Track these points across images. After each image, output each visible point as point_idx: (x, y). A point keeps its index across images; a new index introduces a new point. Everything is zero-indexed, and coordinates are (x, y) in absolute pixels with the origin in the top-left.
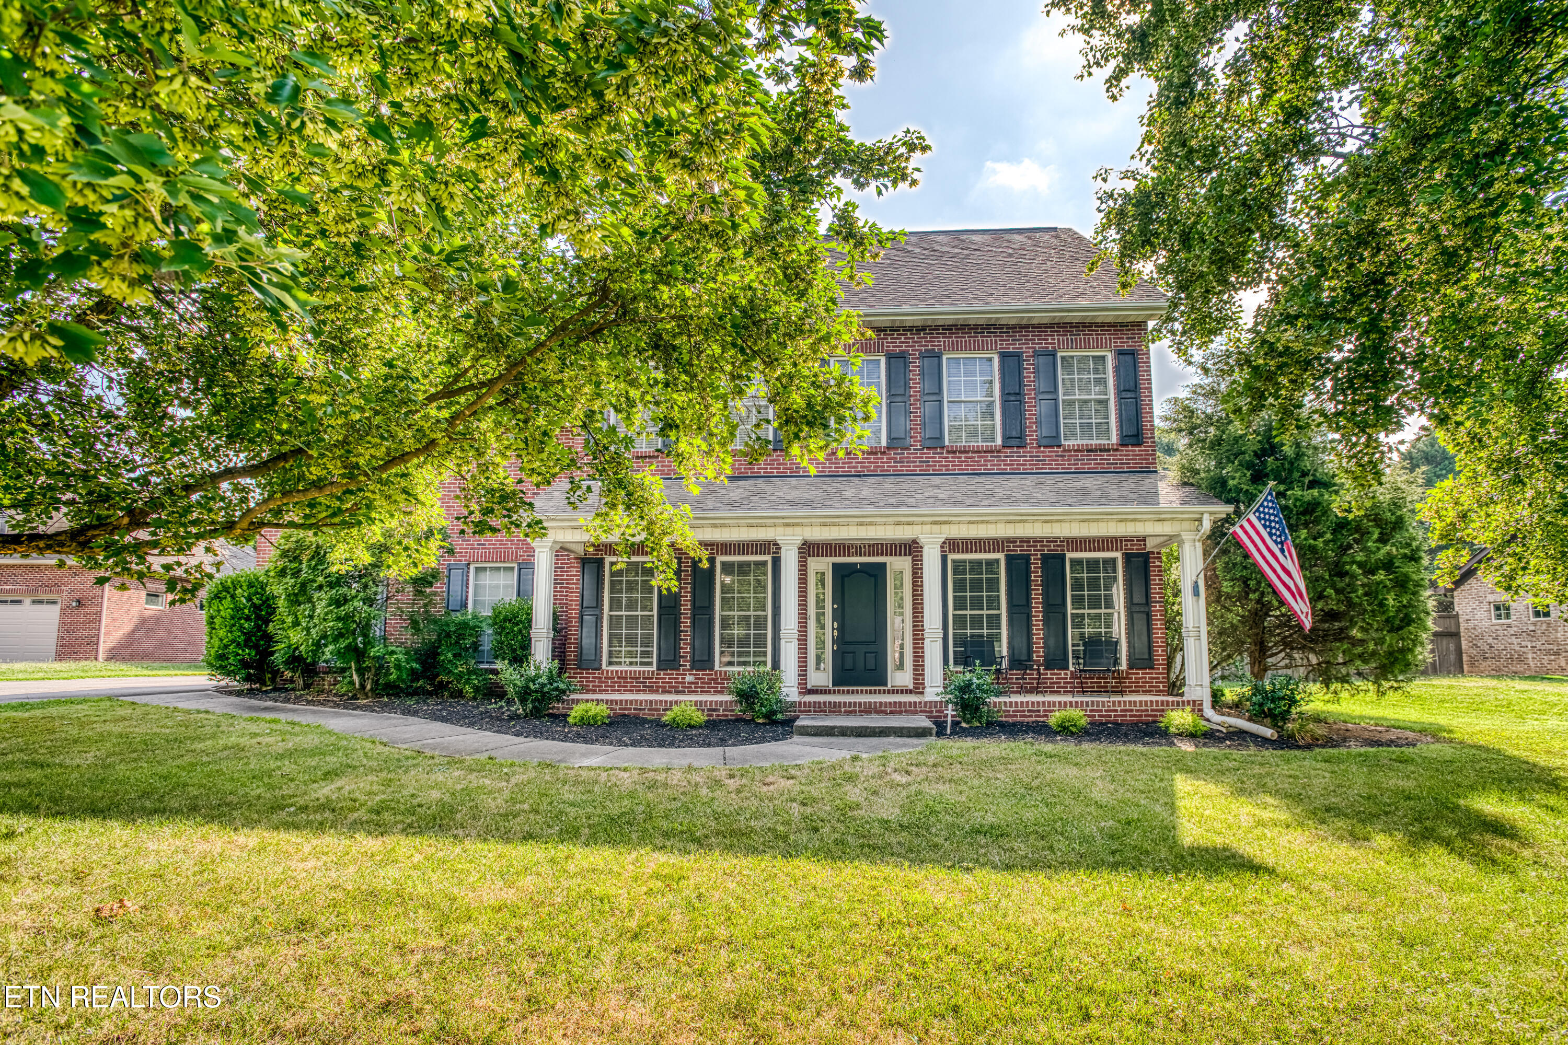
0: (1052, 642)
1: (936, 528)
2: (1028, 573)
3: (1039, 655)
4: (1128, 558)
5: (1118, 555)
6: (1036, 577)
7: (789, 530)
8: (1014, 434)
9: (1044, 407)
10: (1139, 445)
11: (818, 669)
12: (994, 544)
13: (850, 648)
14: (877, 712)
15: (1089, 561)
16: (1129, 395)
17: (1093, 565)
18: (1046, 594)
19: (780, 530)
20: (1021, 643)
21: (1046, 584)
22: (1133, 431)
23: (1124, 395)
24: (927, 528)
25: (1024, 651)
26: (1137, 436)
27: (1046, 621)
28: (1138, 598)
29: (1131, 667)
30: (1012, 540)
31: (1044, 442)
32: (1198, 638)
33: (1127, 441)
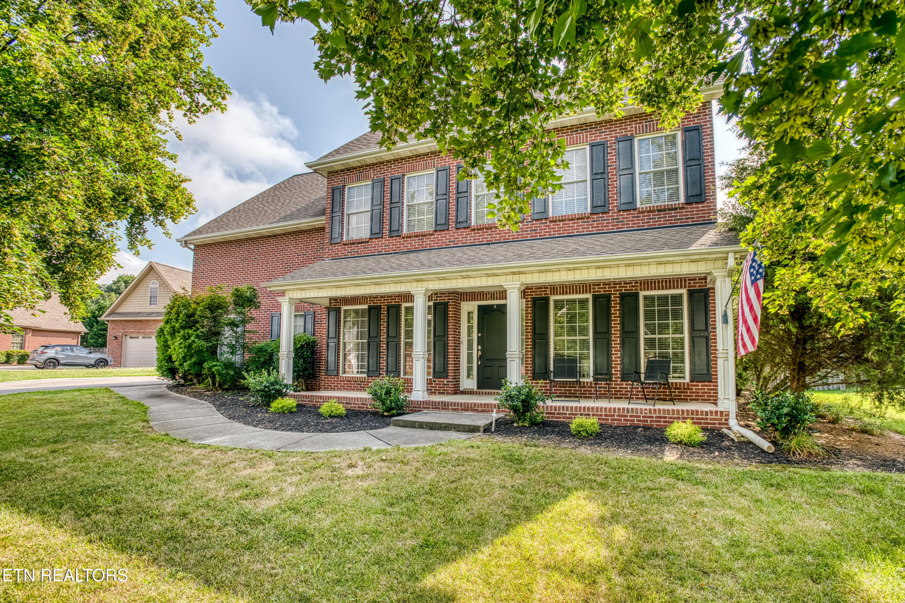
0: (626, 361)
1: (516, 277)
2: (609, 308)
3: (616, 370)
4: (691, 293)
5: (684, 291)
6: (616, 310)
7: (420, 284)
8: (599, 203)
9: (624, 181)
10: (702, 202)
11: (468, 377)
12: (583, 287)
13: (489, 363)
14: (473, 410)
15: (660, 298)
16: (694, 163)
17: (663, 300)
18: (623, 324)
19: (414, 284)
20: (603, 361)
21: (623, 317)
22: (697, 192)
23: (690, 163)
24: (510, 277)
25: (605, 367)
26: (700, 195)
27: (623, 344)
28: (700, 325)
29: (692, 381)
30: (597, 284)
31: (623, 207)
32: (726, 359)
33: (692, 200)
